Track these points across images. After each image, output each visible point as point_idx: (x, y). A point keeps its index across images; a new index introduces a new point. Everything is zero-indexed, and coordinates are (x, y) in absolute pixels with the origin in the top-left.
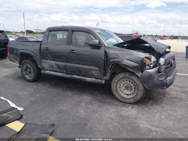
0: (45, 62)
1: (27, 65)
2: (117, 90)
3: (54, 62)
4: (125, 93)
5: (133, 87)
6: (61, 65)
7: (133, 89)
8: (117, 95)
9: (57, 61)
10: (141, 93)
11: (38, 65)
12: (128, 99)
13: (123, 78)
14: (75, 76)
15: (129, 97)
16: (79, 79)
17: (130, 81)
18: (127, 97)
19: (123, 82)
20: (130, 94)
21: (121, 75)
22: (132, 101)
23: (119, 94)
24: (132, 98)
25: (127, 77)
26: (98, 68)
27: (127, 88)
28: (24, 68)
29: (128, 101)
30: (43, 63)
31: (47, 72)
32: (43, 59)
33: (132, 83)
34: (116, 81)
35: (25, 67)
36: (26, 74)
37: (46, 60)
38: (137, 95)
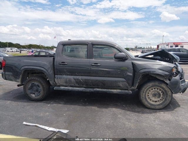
0: (59, 78)
1: (33, 83)
2: (146, 98)
3: (73, 76)
4: (153, 100)
5: (161, 94)
6: (82, 79)
7: (162, 96)
8: (146, 103)
9: (76, 75)
10: (170, 98)
11: (50, 82)
12: (157, 105)
13: (152, 87)
14: (97, 89)
15: (158, 103)
16: (104, 92)
17: (158, 89)
18: (156, 104)
19: (151, 90)
20: (158, 101)
21: (150, 84)
22: (161, 107)
23: (148, 102)
24: (161, 104)
25: (156, 85)
26: (125, 79)
27: (154, 95)
28: (29, 87)
29: (157, 107)
30: (57, 78)
31: (62, 88)
32: (57, 75)
33: (160, 90)
34: (145, 90)
35: (30, 85)
36: (31, 93)
37: (62, 75)
38: (166, 100)
